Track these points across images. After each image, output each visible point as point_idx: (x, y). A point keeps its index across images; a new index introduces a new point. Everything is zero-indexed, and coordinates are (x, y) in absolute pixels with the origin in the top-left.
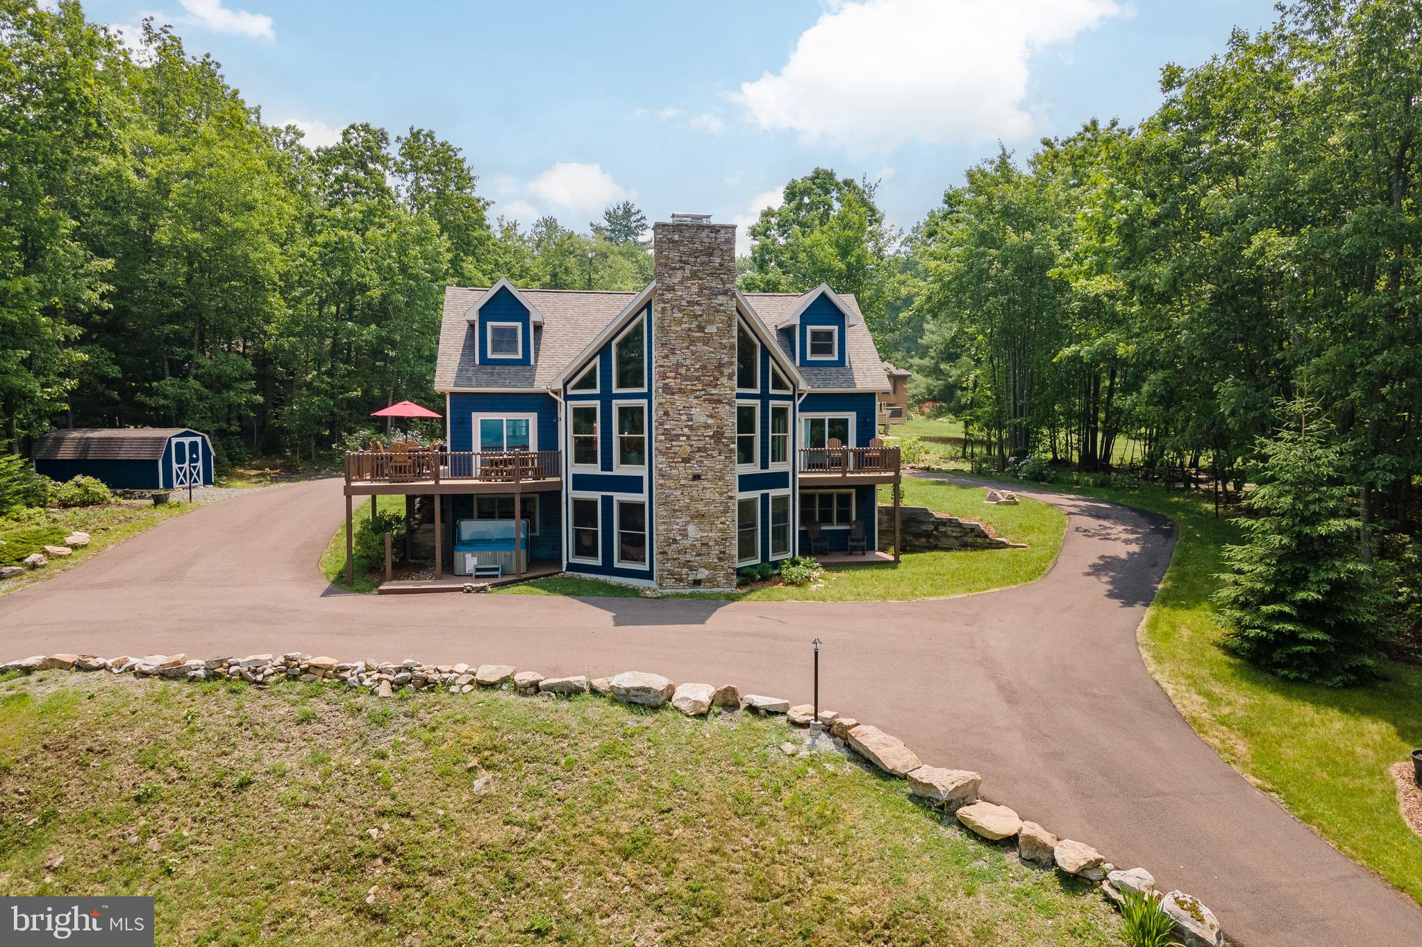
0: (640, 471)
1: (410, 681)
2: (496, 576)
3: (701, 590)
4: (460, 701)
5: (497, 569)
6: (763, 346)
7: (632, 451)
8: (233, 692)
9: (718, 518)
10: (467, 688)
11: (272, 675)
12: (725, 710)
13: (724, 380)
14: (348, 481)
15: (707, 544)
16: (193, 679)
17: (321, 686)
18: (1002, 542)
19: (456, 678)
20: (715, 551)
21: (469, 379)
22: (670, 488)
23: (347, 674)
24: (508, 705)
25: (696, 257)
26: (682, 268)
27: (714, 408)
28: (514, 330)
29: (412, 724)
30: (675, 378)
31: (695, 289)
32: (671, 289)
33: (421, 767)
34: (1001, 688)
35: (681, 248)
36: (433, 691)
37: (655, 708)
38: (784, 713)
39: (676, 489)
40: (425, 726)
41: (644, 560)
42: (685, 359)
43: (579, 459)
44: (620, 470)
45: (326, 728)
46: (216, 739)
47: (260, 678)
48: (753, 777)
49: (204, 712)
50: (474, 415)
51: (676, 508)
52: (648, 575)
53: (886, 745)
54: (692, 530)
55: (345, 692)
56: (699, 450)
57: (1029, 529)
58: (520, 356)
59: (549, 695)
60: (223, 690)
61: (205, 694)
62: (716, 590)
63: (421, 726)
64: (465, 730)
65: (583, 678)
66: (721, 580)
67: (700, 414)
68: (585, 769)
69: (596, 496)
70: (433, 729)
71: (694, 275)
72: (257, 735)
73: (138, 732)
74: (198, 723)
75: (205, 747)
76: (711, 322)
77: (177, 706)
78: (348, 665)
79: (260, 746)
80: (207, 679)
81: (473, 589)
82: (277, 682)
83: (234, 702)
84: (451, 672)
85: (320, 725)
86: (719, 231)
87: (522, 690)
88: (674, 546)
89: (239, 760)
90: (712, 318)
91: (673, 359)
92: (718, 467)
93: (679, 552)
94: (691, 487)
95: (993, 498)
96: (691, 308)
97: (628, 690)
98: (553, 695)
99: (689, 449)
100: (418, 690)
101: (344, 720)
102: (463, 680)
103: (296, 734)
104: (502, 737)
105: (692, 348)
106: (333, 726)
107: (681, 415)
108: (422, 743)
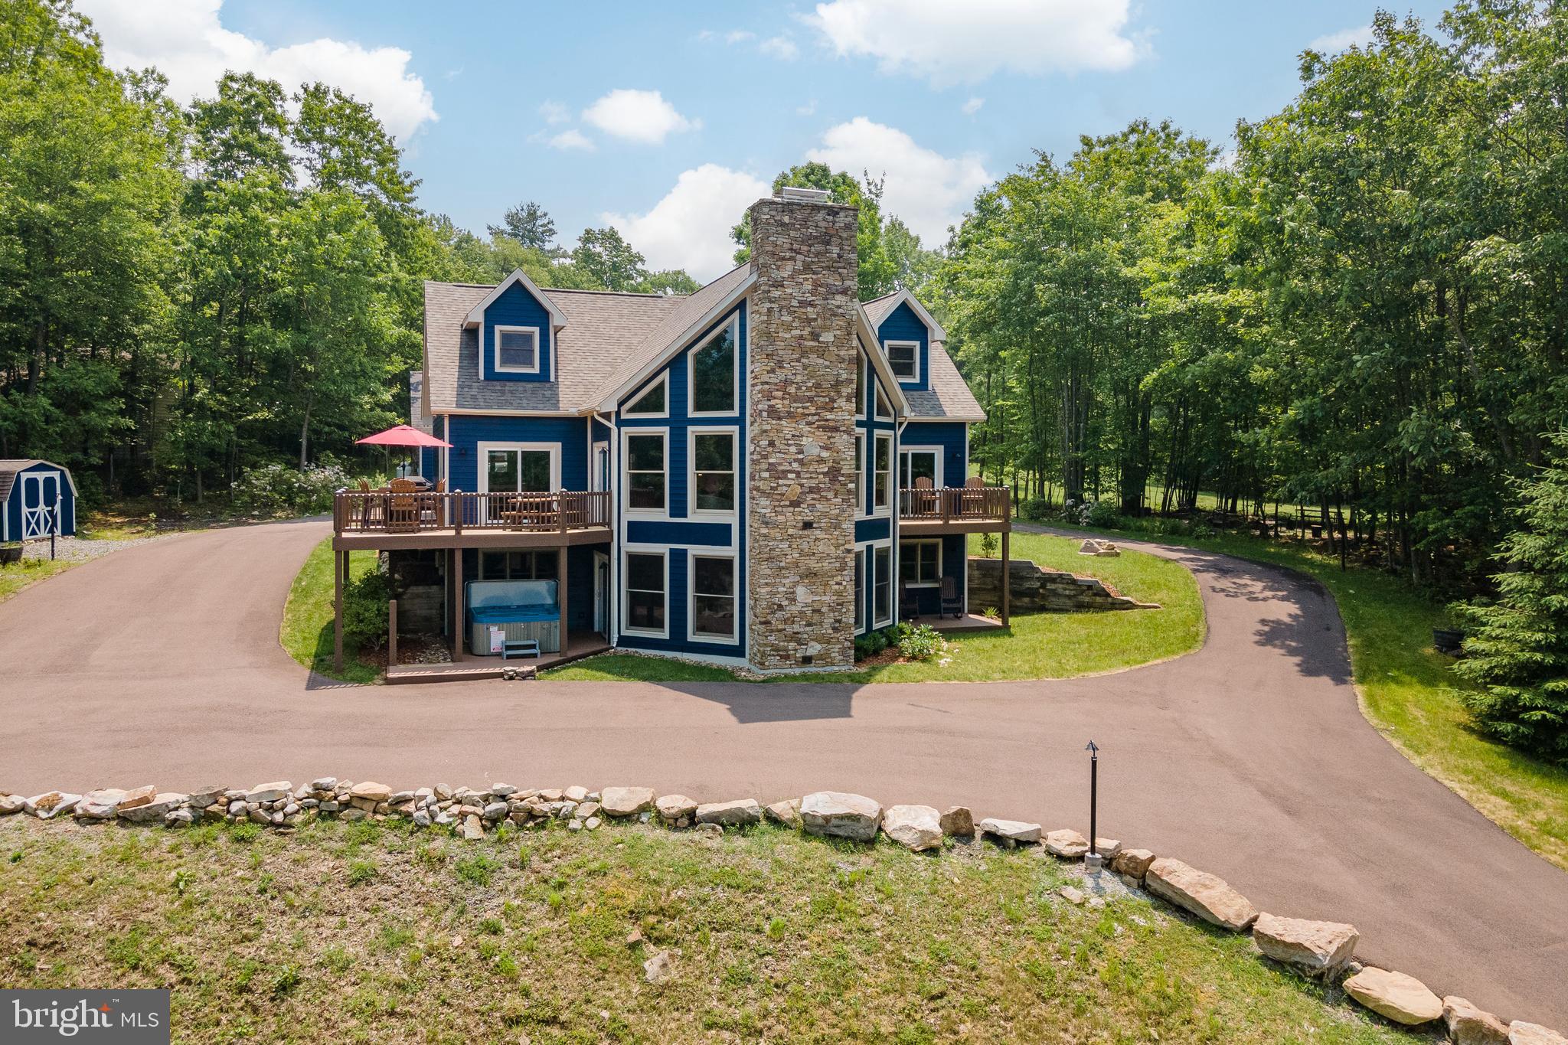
0: (728, 517)
1: (507, 815)
2: (535, 656)
3: (810, 669)
4: (587, 841)
5: (533, 647)
6: (870, 362)
7: (718, 493)
8: (241, 840)
9: (833, 576)
10: (593, 823)
11: (297, 812)
12: (958, 841)
13: (842, 402)
14: (338, 529)
15: (819, 611)
16: (174, 824)
17: (374, 826)
18: (1128, 602)
19: (575, 808)
20: (829, 620)
21: (474, 397)
22: (775, 539)
23: (410, 807)
24: (659, 845)
25: (810, 246)
26: (792, 259)
27: (829, 438)
28: (529, 337)
29: (525, 879)
30: (783, 398)
31: (808, 286)
32: (779, 285)
33: (555, 945)
34: (1266, 793)
35: (792, 233)
36: (544, 828)
37: (870, 843)
38: (1036, 843)
39: (781, 541)
40: (546, 881)
41: (731, 632)
42: (795, 374)
43: (635, 502)
44: (696, 516)
45: (396, 891)
46: (229, 916)
47: (279, 817)
48: (1042, 940)
49: (201, 874)
50: (480, 444)
51: (783, 564)
52: (738, 651)
53: (1205, 886)
54: (801, 592)
55: (412, 833)
56: (811, 490)
57: (1155, 586)
58: (536, 370)
59: (714, 829)
60: (223, 840)
61: (197, 845)
62: (829, 669)
63: (538, 881)
64: (611, 885)
65: (752, 802)
66: (836, 656)
67: (812, 445)
68: (801, 937)
69: (663, 549)
70: (561, 886)
71: (807, 268)
72: (292, 906)
73: (102, 911)
74: (196, 891)
75: (212, 929)
76: (827, 329)
77: (157, 866)
78: (410, 793)
79: (301, 924)
80: (196, 822)
81: (517, 674)
82: (307, 823)
83: (246, 856)
84: (563, 799)
85: (385, 886)
86: (837, 213)
87: (671, 821)
88: (779, 614)
89: (273, 948)
90: (828, 323)
91: (781, 375)
92: (833, 512)
93: (785, 621)
94: (801, 537)
95: (1088, 548)
96: (804, 310)
97: (827, 819)
98: (719, 827)
99: (799, 490)
100: (520, 826)
101: (420, 876)
102: (586, 810)
103: (351, 901)
104: (668, 895)
105: (803, 360)
106: (405, 887)
107: (790, 445)
108: (546, 907)
